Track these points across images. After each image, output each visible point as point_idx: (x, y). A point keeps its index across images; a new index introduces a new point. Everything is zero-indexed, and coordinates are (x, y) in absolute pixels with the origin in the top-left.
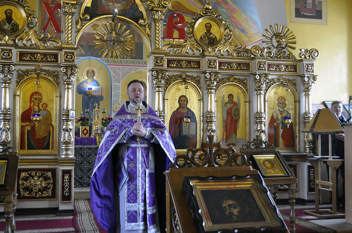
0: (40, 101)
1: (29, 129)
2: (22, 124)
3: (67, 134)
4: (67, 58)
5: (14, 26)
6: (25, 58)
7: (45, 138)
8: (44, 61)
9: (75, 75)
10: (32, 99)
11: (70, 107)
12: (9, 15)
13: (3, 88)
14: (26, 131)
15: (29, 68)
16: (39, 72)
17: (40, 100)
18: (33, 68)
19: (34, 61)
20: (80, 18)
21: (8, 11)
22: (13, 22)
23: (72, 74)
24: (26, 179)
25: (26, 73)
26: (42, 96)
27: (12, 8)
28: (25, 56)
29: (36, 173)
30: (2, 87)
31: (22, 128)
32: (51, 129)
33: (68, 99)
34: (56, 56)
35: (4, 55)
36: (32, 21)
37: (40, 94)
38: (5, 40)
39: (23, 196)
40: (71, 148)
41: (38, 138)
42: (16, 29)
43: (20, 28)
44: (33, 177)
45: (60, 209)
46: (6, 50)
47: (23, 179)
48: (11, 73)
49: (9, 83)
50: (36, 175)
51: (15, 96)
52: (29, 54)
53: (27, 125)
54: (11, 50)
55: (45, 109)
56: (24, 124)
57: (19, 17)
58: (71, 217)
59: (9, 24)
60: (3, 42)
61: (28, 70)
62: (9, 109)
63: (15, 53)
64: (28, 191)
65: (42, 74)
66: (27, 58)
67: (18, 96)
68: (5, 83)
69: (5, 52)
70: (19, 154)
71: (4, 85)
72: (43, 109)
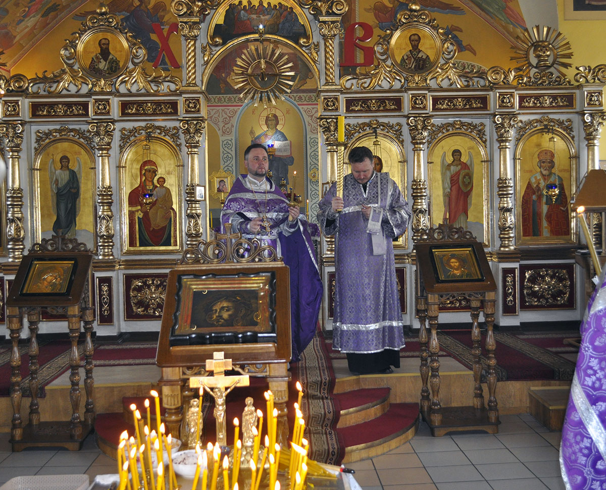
0: (154, 175)
1: (141, 216)
2: (130, 208)
3: (192, 222)
4: (189, 107)
5: (112, 63)
6: (130, 111)
7: (164, 229)
8: (157, 114)
9: (201, 133)
10: (143, 172)
11: (197, 181)
12: (104, 47)
13: (100, 157)
14: (137, 219)
15: (137, 124)
16: (151, 130)
17: (155, 172)
18: (143, 124)
19: (142, 114)
20: (208, 43)
21: (103, 41)
22: (111, 57)
23: (198, 131)
24: (139, 289)
25: (133, 132)
26: (157, 167)
27: (109, 36)
28: (130, 108)
29: (153, 281)
30: (99, 155)
31: (131, 214)
32: (172, 214)
33: (193, 170)
34: (174, 105)
35: (99, 109)
36: (138, 54)
37: (154, 163)
38: (99, 86)
39: (136, 314)
41: (154, 229)
42: (115, 67)
43: (121, 66)
46: (102, 100)
47: (135, 289)
48: (109, 135)
49: (108, 150)
50: (153, 283)
51: (119, 167)
52: (135, 104)
53: (137, 211)
54: (107, 101)
55: (162, 186)
56: (134, 209)
57: (118, 47)
59: (106, 61)
60: (97, 89)
61: (135, 129)
62: (110, 187)
63: (115, 103)
64: (142, 307)
65: (155, 133)
66: (132, 110)
67: (123, 167)
68: (102, 149)
69: (100, 104)
70: (129, 253)
71: (100, 152)
72: (159, 186)
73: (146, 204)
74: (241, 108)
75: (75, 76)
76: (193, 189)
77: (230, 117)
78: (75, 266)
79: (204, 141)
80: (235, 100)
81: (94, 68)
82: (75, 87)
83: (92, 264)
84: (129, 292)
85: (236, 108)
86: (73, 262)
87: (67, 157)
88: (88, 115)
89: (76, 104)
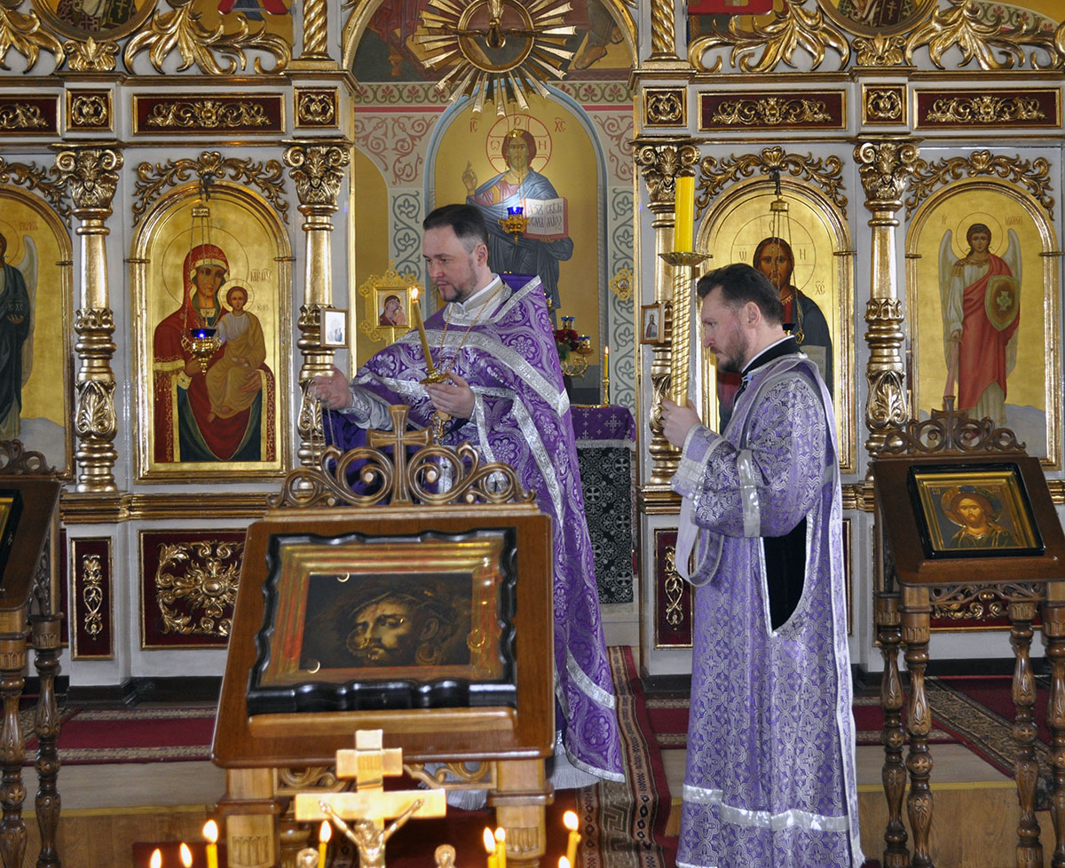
0: (219, 280)
1: (185, 386)
2: (159, 366)
4: (308, 110)
6: (159, 120)
7: (242, 418)
8: (228, 128)
9: (339, 178)
10: (193, 274)
11: (326, 298)
13: (84, 237)
14: (174, 393)
15: (177, 155)
16: (212, 169)
17: (221, 274)
18: (193, 154)
19: (190, 128)
23: (330, 172)
24: (179, 570)
25: (170, 172)
26: (226, 262)
28: (159, 113)
29: (214, 548)
30: (80, 230)
31: (161, 381)
32: (264, 382)
33: (316, 270)
34: (271, 106)
35: (81, 113)
37: (221, 252)
38: (84, 57)
39: (171, 632)
41: (217, 417)
42: (125, 10)
43: (138, 7)
44: (203, 563)
46: (88, 93)
47: (168, 570)
48: (106, 180)
49: (103, 217)
50: (214, 554)
51: (130, 261)
52: (171, 102)
53: (177, 372)
54: (103, 94)
55: (239, 310)
56: (167, 367)
60: (78, 64)
61: (173, 165)
62: (106, 311)
63: (123, 99)
64: (186, 615)
65: (223, 175)
66: (165, 117)
67: (142, 261)
68: (89, 217)
69: (83, 103)
70: (153, 478)
71: (84, 223)
72: (230, 309)
73: (199, 354)
74: (441, 115)
75: (23, 32)
76: (318, 319)
77: (413, 138)
78: (16, 510)
79: (345, 196)
80: (426, 97)
81: (71, 11)
82: (22, 59)
83: (57, 504)
84: (154, 576)
85: (428, 115)
86: (10, 500)
88: (54, 129)
89: (24, 101)
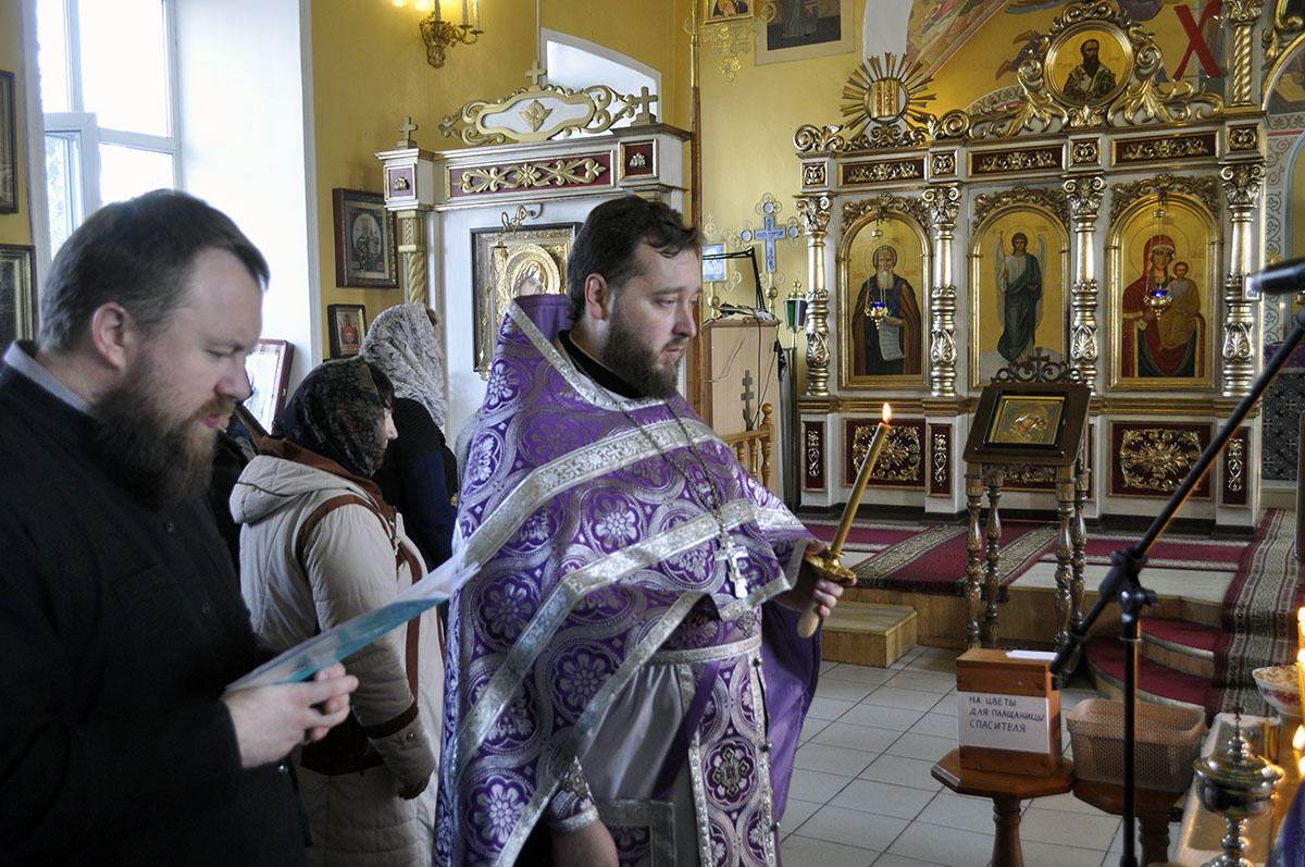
0: (1168, 258)
1: (1143, 328)
2: (1126, 315)
3: (1236, 337)
4: (1237, 141)
5: (1103, 79)
6: (1130, 155)
7: (1183, 348)
8: (1177, 157)
9: (1259, 186)
10: (1150, 255)
11: (1247, 268)
12: (1090, 54)
13: (1080, 234)
14: (1136, 332)
15: (1140, 177)
16: (1166, 185)
17: (1170, 254)
18: (1152, 176)
19: (1152, 159)
20: (1276, 29)
21: (1089, 45)
22: (1100, 69)
23: (1251, 182)
24: (1136, 447)
25: (1135, 190)
26: (1173, 246)
27: (1098, 35)
28: (1131, 151)
29: (1161, 433)
30: (1077, 230)
31: (1127, 326)
32: (1198, 325)
33: (1240, 249)
34: (1209, 140)
35: (1080, 155)
36: (1147, 60)
37: (1170, 239)
38: (1082, 118)
39: (1129, 486)
40: (1247, 372)
41: (1165, 349)
42: (1108, 86)
43: (1117, 83)
44: (1152, 443)
45: (1218, 523)
46: (1084, 141)
47: (1129, 446)
48: (1096, 197)
49: (1093, 220)
50: (1160, 438)
51: (1107, 249)
52: (1139, 143)
53: (1138, 319)
54: (1094, 141)
55: (1182, 278)
56: (1131, 316)
57: (1114, 54)
58: (1246, 544)
59: (1092, 76)
60: (1077, 123)
61: (1138, 184)
62: (1093, 281)
63: (1106, 146)
64: (1140, 476)
65: (1173, 189)
66: (1134, 153)
67: (1115, 248)
68: (1084, 220)
70: (1116, 389)
71: (1080, 225)
72: (1175, 277)
73: (1156, 307)
74: (1300, 136)
75: (1041, 106)
76: (1240, 282)
77: (1277, 154)
78: (1065, 404)
79: (1260, 195)
80: (1289, 124)
81: (1073, 89)
82: (1040, 123)
83: (1089, 405)
84: (1119, 449)
85: (1289, 137)
86: (1063, 398)
87: (1023, 235)
88: (1061, 166)
89: (1041, 150)
